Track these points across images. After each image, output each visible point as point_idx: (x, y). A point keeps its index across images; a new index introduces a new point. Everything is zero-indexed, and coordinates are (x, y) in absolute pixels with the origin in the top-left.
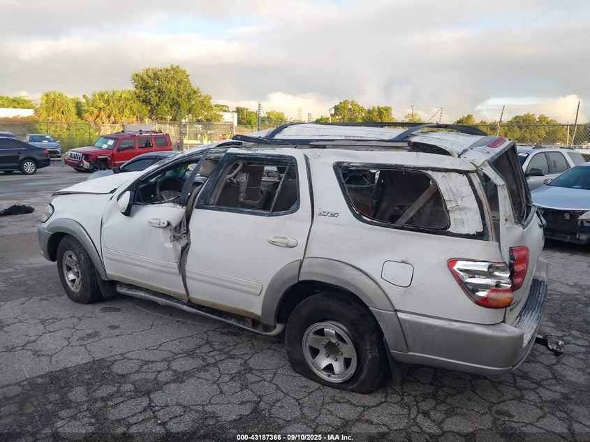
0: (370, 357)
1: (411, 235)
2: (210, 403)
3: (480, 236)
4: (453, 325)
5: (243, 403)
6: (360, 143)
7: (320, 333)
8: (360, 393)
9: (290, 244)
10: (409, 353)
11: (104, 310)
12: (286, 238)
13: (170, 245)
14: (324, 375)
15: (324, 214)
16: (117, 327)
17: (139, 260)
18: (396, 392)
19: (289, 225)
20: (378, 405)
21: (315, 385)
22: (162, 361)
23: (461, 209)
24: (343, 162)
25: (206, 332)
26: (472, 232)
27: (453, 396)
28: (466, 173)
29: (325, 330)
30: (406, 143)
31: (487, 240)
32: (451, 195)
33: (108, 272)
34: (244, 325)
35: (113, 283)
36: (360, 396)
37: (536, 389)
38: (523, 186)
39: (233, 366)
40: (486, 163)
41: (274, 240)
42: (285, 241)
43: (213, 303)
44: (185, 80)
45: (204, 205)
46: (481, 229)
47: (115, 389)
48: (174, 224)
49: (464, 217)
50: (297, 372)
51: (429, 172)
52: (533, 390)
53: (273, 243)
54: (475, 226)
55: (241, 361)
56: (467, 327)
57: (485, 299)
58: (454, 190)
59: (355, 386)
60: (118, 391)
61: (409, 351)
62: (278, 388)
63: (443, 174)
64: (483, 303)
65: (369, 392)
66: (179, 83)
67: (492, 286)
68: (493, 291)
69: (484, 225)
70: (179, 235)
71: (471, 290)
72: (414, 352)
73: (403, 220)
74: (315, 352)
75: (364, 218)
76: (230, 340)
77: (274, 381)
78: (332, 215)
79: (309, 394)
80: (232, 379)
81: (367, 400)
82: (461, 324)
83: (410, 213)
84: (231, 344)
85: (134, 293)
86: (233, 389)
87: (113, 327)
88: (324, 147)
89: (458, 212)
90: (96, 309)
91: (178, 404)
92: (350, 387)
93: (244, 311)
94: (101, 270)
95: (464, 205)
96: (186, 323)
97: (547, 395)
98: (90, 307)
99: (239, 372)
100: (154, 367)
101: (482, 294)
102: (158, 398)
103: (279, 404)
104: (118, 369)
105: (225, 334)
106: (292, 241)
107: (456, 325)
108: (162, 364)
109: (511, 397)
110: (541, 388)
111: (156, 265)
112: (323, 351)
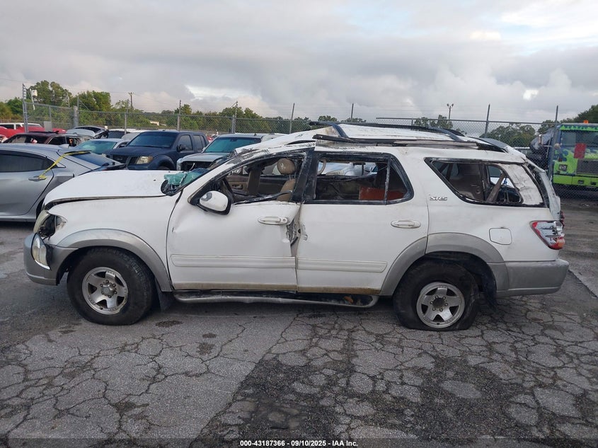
3: (541, 205)
6: (439, 143)
9: (416, 225)
10: (508, 290)
12: (410, 221)
15: (434, 199)
19: (409, 211)
23: (527, 189)
24: (431, 158)
25: (295, 320)
26: (538, 204)
28: (521, 164)
29: (438, 289)
30: (475, 144)
32: (517, 180)
33: (175, 282)
36: (465, 331)
41: (399, 223)
42: (410, 223)
43: (325, 288)
46: (541, 201)
49: (530, 194)
51: (500, 165)
53: (397, 227)
54: (537, 199)
58: (518, 176)
62: (419, 341)
64: (556, 246)
69: (543, 198)
72: (512, 288)
75: (468, 199)
76: (325, 320)
78: (442, 199)
84: (332, 323)
85: (208, 298)
87: (209, 336)
89: (525, 191)
93: (361, 289)
94: (166, 281)
95: (527, 186)
96: (263, 317)
105: (311, 317)
106: (417, 223)
112: (431, 307)
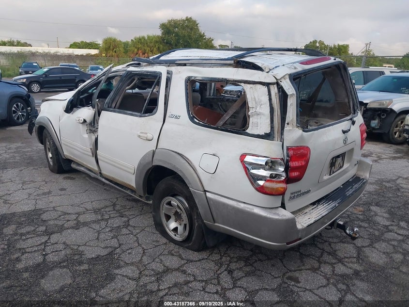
0: (197, 224)
1: (223, 134)
2: (85, 245)
3: (267, 136)
4: (240, 206)
5: (106, 247)
7: (169, 204)
8: (192, 250)
9: (149, 138)
10: (216, 224)
11: (64, 178)
12: (146, 133)
13: (86, 136)
14: (172, 234)
15: (172, 116)
16: (65, 190)
17: (74, 145)
18: (220, 253)
19: (150, 124)
20: (200, 260)
21: (164, 240)
22: (76, 214)
23: (258, 114)
24: (192, 77)
25: (117, 198)
26: (262, 133)
27: (262, 261)
28: (267, 85)
29: (172, 202)
30: (233, 61)
31: (273, 140)
32: (254, 103)
33: (65, 153)
34: (135, 195)
35: (70, 161)
36: (191, 252)
37: (335, 264)
38: (351, 99)
39: (117, 222)
40: (287, 77)
41: (140, 134)
42: (145, 135)
44: (196, 27)
45: (109, 109)
46: (268, 131)
47: (33, 228)
48: (88, 121)
49: (259, 121)
50: (158, 231)
52: (332, 264)
53: (140, 137)
54: (265, 129)
55: (126, 219)
56: (249, 208)
57: (262, 187)
58: (257, 99)
59: (190, 244)
60: (34, 230)
61: (215, 222)
62: (137, 241)
63: (251, 85)
64: (261, 190)
65: (198, 250)
66: (191, 29)
67: (267, 177)
68: (268, 181)
69: (272, 128)
70: (94, 129)
71: (253, 179)
72: (219, 223)
73: (221, 123)
74: (168, 218)
75: (195, 120)
76: (129, 204)
77: (138, 236)
78: (176, 117)
79: (156, 246)
80: (110, 231)
81: (194, 256)
82: (246, 205)
83: (226, 117)
84: (128, 207)
85: (79, 168)
86: (107, 237)
87: (62, 190)
88: (185, 65)
89: (256, 117)
90: (60, 178)
91: (64, 243)
92: (186, 245)
94: (61, 152)
95: (261, 111)
96: (109, 190)
97: (340, 269)
98: (58, 175)
99: (119, 227)
100: (67, 217)
101: (261, 183)
102: (54, 238)
103: (129, 251)
104: (44, 217)
105: (129, 200)
106: (150, 136)
107: (242, 206)
108: (74, 216)
109: (310, 267)
110: (340, 264)
111: (81, 149)
112: (173, 218)
